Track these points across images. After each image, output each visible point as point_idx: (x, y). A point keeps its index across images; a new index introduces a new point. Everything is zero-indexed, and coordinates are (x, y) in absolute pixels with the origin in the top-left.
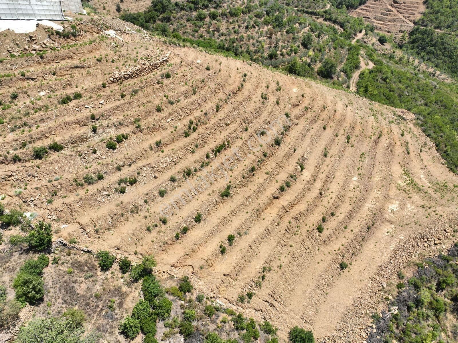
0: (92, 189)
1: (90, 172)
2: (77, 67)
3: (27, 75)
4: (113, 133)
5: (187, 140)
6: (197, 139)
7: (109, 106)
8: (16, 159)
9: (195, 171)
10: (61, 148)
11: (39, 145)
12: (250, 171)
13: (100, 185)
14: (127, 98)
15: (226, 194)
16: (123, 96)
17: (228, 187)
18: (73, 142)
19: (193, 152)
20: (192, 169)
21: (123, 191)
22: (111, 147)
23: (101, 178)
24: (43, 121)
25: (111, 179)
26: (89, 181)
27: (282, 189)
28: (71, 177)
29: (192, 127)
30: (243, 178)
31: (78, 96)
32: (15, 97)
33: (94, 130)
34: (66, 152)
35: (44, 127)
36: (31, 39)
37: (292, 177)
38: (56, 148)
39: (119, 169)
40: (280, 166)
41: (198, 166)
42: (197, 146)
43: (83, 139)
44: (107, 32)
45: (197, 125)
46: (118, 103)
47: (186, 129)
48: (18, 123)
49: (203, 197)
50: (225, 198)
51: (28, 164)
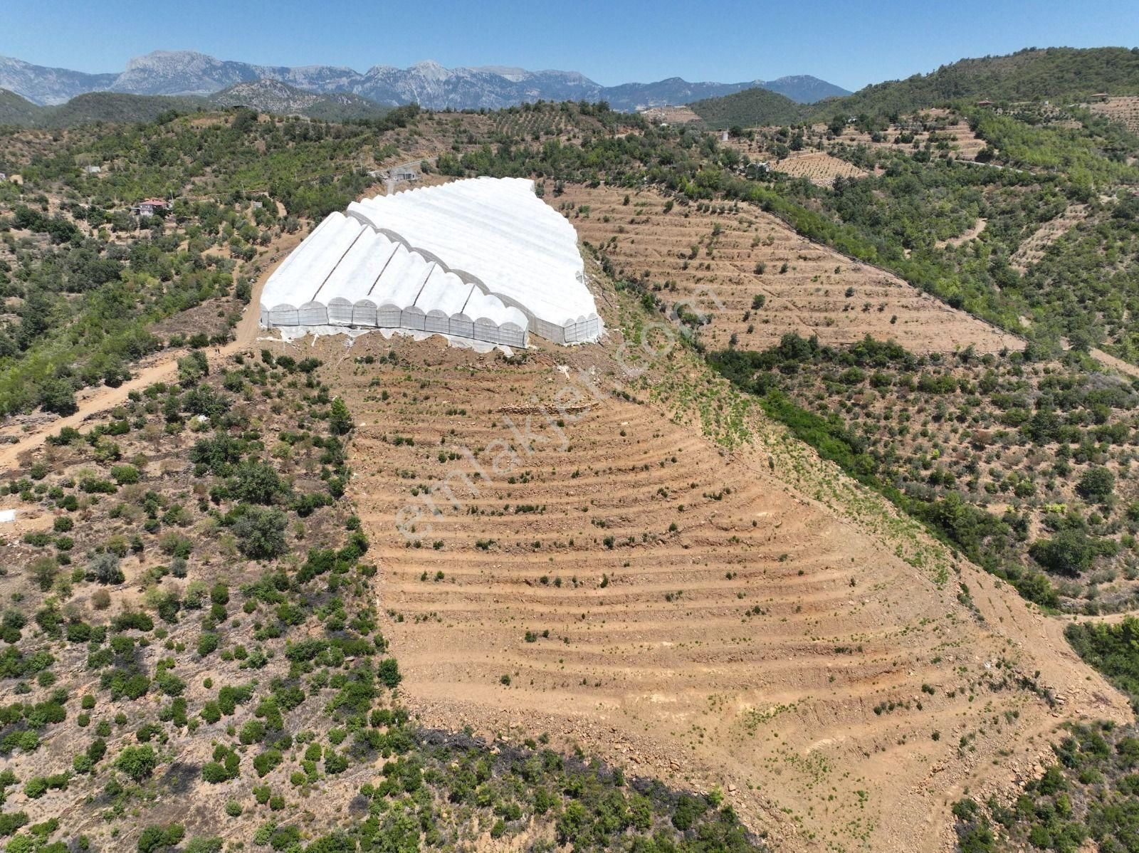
0: (401, 480)
1: (410, 469)
2: (489, 390)
3: (449, 385)
4: (455, 449)
5: (506, 485)
6: (515, 490)
7: (476, 429)
8: (384, 439)
9: (483, 513)
10: (413, 445)
11: (400, 435)
12: (532, 545)
13: (405, 481)
14: (495, 430)
15: (482, 546)
16: (494, 425)
17: (491, 542)
18: (422, 444)
19: (501, 498)
20: (481, 509)
21: (415, 494)
22: (442, 459)
23: (413, 477)
24: (423, 421)
25: (418, 481)
26: (405, 475)
27: (544, 581)
28: (397, 465)
29: (524, 479)
30: (518, 545)
31: (463, 413)
32: (427, 398)
33: (443, 442)
34: (413, 449)
35: (420, 424)
36: (481, 359)
37: (574, 581)
38: (410, 442)
39: (430, 478)
40: (577, 565)
41: (489, 510)
42: (509, 495)
43: (431, 445)
44: (560, 367)
45: (532, 478)
46: (485, 429)
47: (516, 476)
48: (409, 416)
49: (462, 535)
50: (480, 548)
51: (387, 446)
